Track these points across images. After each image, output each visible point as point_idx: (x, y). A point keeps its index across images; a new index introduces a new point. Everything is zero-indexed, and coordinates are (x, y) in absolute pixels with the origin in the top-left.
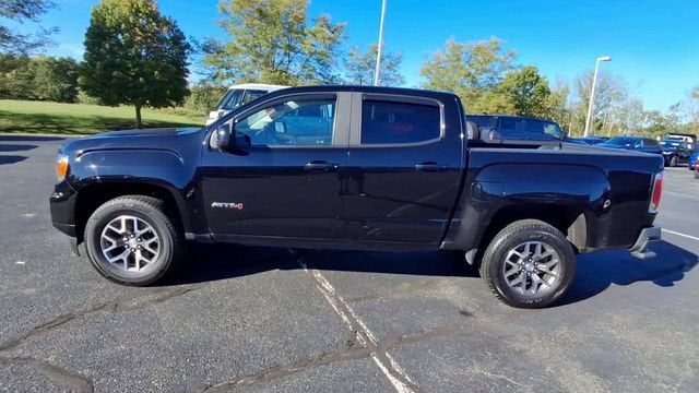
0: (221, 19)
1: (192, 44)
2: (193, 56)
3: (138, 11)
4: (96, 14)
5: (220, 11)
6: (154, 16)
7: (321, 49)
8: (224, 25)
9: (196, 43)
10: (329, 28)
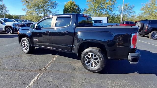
0: (87, 4)
1: (82, 10)
2: (82, 12)
3: (72, 5)
4: (65, 6)
5: (87, 2)
6: (74, 5)
7: (110, 7)
8: (88, 5)
9: (83, 9)
10: (112, 1)
